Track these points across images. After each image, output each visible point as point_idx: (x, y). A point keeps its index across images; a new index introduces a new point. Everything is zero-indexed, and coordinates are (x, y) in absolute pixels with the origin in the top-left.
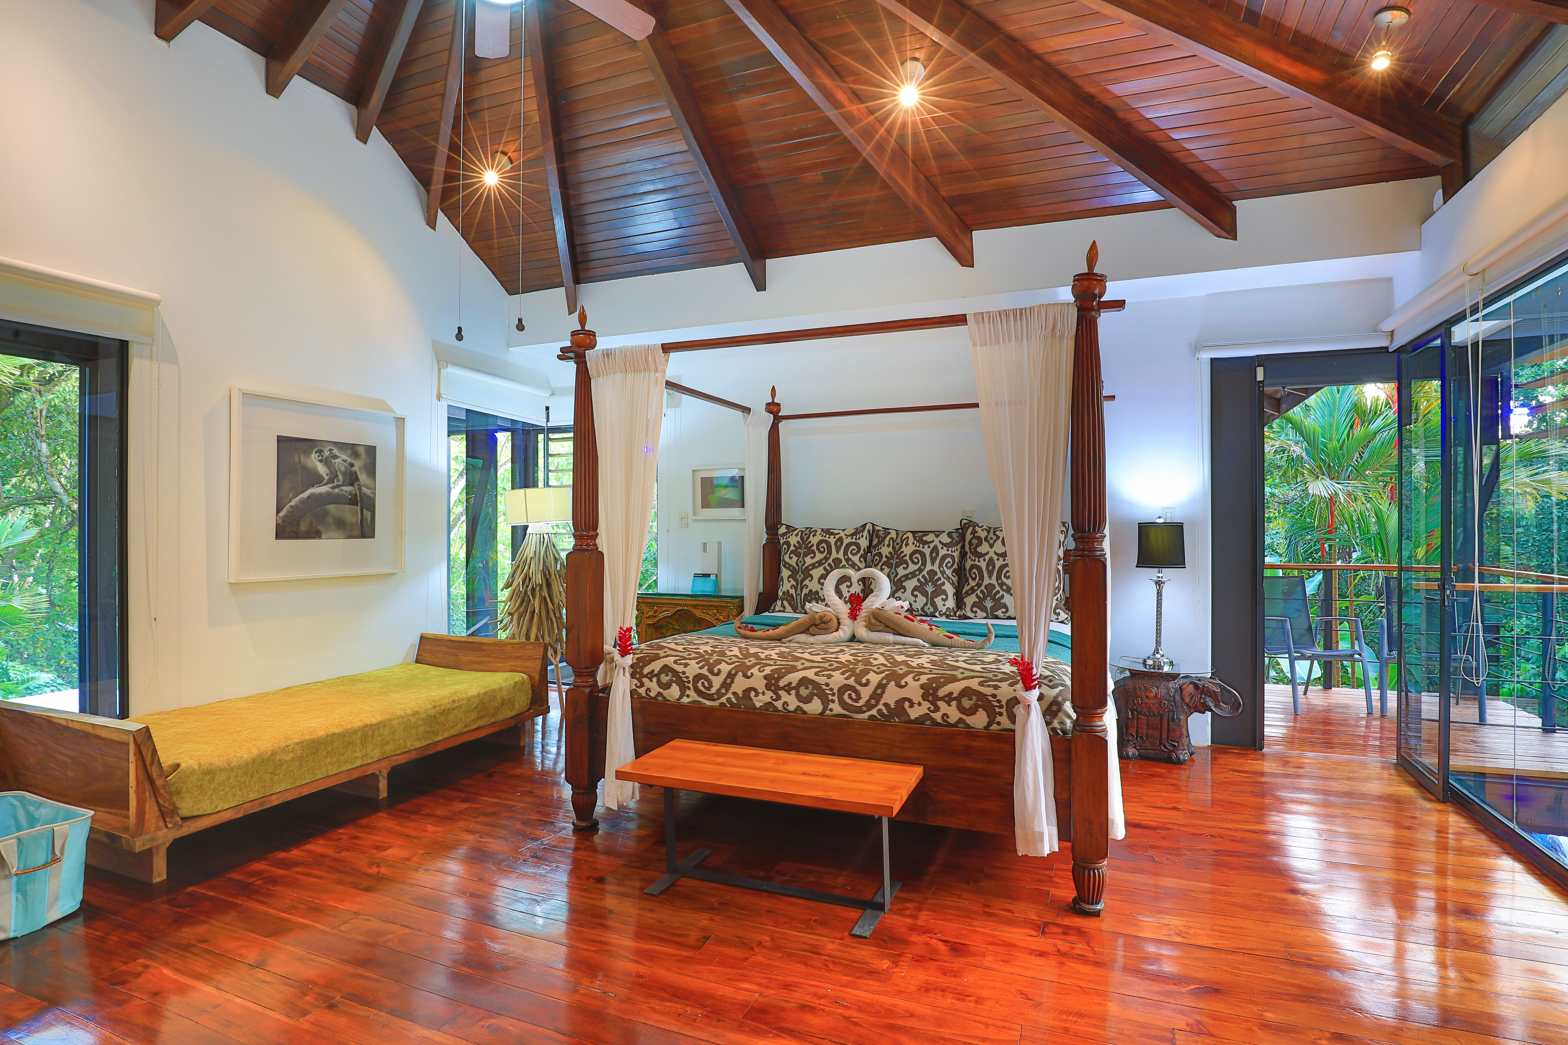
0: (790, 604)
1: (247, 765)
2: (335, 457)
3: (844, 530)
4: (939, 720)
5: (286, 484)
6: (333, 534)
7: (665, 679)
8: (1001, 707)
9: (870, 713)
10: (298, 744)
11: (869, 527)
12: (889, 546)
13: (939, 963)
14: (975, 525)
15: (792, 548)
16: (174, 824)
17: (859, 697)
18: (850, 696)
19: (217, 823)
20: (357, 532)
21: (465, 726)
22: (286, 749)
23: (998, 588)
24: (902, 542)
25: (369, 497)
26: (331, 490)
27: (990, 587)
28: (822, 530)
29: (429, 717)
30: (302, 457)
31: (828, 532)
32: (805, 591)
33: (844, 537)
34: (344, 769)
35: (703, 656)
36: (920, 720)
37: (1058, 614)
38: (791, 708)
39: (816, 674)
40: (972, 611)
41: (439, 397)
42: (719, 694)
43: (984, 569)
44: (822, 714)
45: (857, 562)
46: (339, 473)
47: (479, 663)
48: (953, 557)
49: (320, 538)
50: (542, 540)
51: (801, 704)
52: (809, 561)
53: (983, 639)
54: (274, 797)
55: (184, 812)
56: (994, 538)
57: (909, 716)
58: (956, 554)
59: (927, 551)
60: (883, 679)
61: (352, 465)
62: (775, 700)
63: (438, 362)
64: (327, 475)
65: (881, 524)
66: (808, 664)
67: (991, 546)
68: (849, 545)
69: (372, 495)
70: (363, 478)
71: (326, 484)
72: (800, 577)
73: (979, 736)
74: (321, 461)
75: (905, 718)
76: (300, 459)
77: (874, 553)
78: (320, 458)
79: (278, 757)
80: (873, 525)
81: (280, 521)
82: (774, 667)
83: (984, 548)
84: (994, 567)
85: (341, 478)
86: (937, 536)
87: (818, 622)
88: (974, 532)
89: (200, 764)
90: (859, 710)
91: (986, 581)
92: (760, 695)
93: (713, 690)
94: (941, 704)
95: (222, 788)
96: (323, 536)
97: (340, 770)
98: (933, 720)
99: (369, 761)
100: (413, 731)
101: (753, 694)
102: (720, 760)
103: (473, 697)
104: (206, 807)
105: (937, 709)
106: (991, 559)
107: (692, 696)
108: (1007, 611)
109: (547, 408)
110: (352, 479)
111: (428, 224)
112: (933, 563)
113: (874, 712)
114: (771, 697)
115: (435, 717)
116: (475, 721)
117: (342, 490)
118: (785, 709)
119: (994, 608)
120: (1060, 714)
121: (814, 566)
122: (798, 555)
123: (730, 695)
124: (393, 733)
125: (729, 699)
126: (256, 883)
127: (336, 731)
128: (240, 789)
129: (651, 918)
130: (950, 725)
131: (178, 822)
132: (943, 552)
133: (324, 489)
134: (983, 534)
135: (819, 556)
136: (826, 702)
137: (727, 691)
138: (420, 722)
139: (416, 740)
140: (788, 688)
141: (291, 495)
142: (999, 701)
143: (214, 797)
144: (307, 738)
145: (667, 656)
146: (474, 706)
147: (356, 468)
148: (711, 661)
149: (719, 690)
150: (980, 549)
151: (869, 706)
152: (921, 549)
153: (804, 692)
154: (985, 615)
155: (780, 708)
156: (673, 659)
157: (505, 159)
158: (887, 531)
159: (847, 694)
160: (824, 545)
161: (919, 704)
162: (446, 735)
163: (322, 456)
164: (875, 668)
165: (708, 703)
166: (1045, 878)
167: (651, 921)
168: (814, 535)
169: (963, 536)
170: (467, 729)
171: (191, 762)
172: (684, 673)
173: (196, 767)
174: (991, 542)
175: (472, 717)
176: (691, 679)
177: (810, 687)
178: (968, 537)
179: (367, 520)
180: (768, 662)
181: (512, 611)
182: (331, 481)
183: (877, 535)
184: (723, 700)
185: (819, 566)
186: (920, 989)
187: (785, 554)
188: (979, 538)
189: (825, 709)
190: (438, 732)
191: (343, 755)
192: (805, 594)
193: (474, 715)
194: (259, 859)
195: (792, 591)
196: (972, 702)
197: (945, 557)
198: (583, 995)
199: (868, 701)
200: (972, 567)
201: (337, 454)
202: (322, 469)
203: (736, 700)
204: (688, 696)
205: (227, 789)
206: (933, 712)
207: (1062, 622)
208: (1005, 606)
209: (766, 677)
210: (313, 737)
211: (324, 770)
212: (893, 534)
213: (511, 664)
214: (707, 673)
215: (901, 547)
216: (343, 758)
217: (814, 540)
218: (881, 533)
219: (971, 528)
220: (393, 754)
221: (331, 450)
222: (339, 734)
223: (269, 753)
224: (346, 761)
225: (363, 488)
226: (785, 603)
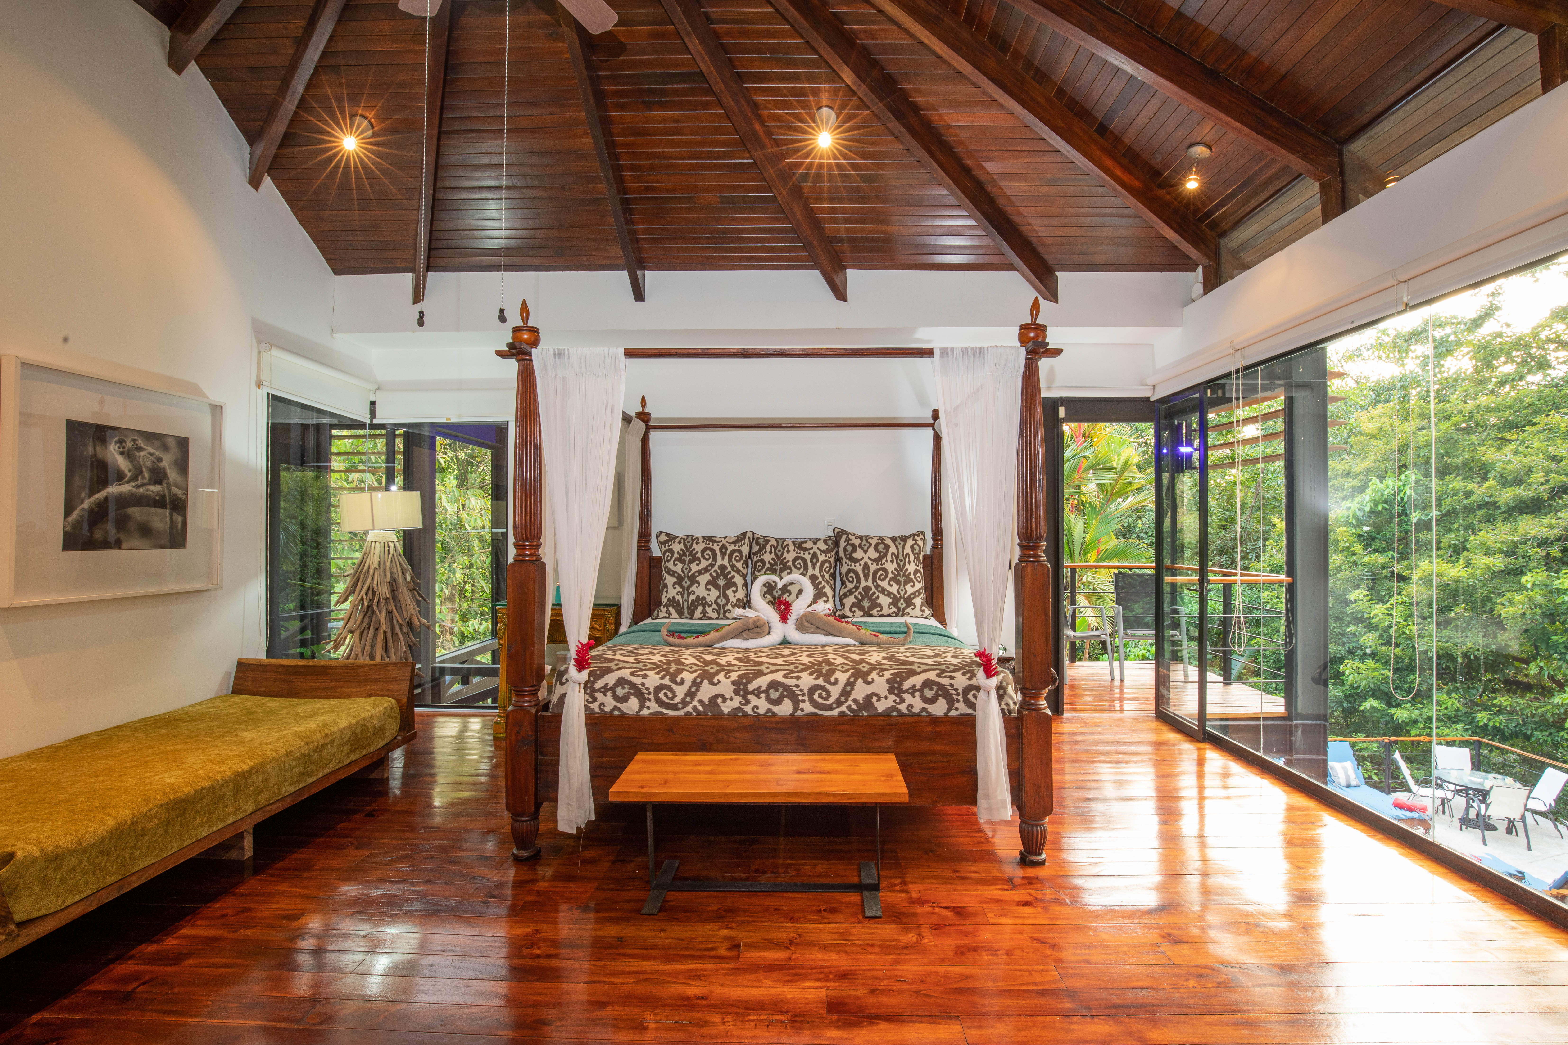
0: (676, 610)
1: (102, 842)
2: (140, 449)
3: (725, 538)
4: (905, 711)
5: (77, 482)
6: (136, 542)
7: (620, 692)
8: (958, 694)
9: (840, 709)
10: (162, 806)
11: (749, 535)
12: (770, 552)
13: (956, 928)
14: (848, 534)
15: (676, 555)
16: (8, 935)
17: (829, 695)
18: (820, 696)
19: (64, 923)
20: (165, 540)
21: (339, 763)
22: (149, 814)
23: (874, 590)
24: (784, 549)
25: (180, 499)
26: (134, 489)
27: (867, 589)
28: (704, 538)
29: (304, 755)
30: (98, 447)
31: (710, 539)
32: (692, 597)
33: (727, 545)
34: (215, 829)
35: (661, 666)
36: (887, 713)
37: (923, 611)
38: (761, 711)
39: (785, 676)
40: (851, 610)
41: (259, 384)
42: (684, 703)
43: (860, 572)
44: (792, 715)
45: (741, 568)
46: (144, 470)
47: (325, 689)
48: (830, 562)
49: (120, 548)
50: (387, 549)
51: (772, 707)
52: (694, 568)
53: (902, 636)
54: (134, 878)
55: (18, 917)
56: (867, 545)
57: (876, 709)
58: (832, 560)
59: (808, 557)
60: (850, 677)
61: (160, 460)
62: (745, 705)
63: (259, 342)
64: (130, 471)
65: (760, 532)
66: (772, 668)
67: (865, 552)
68: (733, 552)
69: (184, 497)
70: (173, 475)
71: (128, 482)
72: (686, 583)
73: (942, 722)
74: (122, 453)
75: (872, 712)
76: (95, 450)
77: (755, 559)
78: (121, 450)
79: (140, 826)
80: (753, 534)
81: (69, 528)
82: (740, 673)
83: (859, 554)
84: (869, 571)
85: (146, 475)
86: (815, 543)
87: (751, 627)
88: (848, 540)
89: (42, 850)
90: (830, 708)
91: (863, 583)
92: (728, 701)
93: (677, 700)
94: (905, 696)
95: (72, 876)
96: (124, 545)
97: (211, 831)
98: (898, 711)
99: (243, 815)
100: (288, 774)
101: (720, 700)
102: (708, 768)
103: (345, 728)
104: (51, 904)
105: (902, 701)
106: (866, 564)
107: (655, 706)
108: (881, 610)
109: (373, 404)
110: (158, 476)
111: (250, 182)
112: (814, 568)
113: (843, 708)
114: (740, 702)
115: (309, 755)
116: (348, 755)
117: (148, 490)
118: (754, 712)
119: (871, 608)
120: (1006, 697)
121: (700, 573)
122: (683, 562)
123: (695, 703)
124: (266, 779)
125: (695, 708)
126: (139, 990)
127: (205, 784)
128: (94, 874)
129: (667, 938)
130: (914, 715)
131: (13, 931)
132: (822, 558)
133: (125, 488)
134: (857, 542)
135: (704, 563)
136: (796, 702)
137: (692, 700)
138: (294, 763)
139: (290, 784)
140: (758, 692)
141: (83, 495)
142: (956, 690)
143: (61, 890)
144: (172, 797)
145: (620, 669)
146: (347, 738)
147: (165, 464)
148: (671, 671)
149: (684, 699)
150: (855, 555)
151: (839, 703)
152: (802, 555)
153: (774, 694)
154: (862, 613)
155: (750, 712)
156: (628, 671)
157: (366, 122)
158: (767, 540)
159: (817, 693)
160: (708, 552)
161: (886, 698)
162: (320, 775)
163: (124, 448)
164: (839, 668)
165: (671, 713)
166: (983, 840)
167: (669, 941)
168: (697, 543)
169: (837, 544)
170: (340, 765)
171: (29, 848)
172: (643, 684)
173: (37, 854)
174: (865, 548)
175: (346, 751)
176: (651, 690)
177: (780, 689)
178: (843, 544)
179: (177, 526)
180: (731, 668)
181: (353, 629)
182: (134, 478)
183: (760, 542)
184: (689, 708)
185: (706, 572)
186: (956, 953)
187: (668, 561)
188: (853, 545)
189: (796, 709)
190: (312, 772)
191: (213, 813)
192: (693, 600)
193: (346, 749)
194: (120, 958)
195: (679, 598)
196: (933, 692)
197: (824, 562)
198: (657, 1029)
199: (838, 699)
200: (849, 571)
201: (142, 445)
202: (123, 463)
203: (703, 707)
204: (648, 708)
205: (78, 877)
206: (899, 703)
207: (926, 618)
208: (880, 605)
209: (733, 683)
210: (179, 795)
211: (193, 834)
212: (773, 542)
213: (368, 687)
214: (669, 683)
215: (783, 553)
216: (214, 817)
217: (698, 548)
218: (761, 541)
219: (844, 537)
220: (266, 803)
221: (134, 440)
222: (208, 788)
223: (129, 822)
224: (218, 820)
225: (173, 488)
226: (671, 609)
